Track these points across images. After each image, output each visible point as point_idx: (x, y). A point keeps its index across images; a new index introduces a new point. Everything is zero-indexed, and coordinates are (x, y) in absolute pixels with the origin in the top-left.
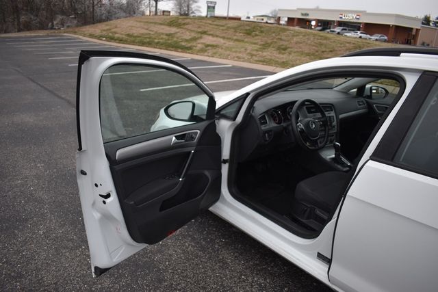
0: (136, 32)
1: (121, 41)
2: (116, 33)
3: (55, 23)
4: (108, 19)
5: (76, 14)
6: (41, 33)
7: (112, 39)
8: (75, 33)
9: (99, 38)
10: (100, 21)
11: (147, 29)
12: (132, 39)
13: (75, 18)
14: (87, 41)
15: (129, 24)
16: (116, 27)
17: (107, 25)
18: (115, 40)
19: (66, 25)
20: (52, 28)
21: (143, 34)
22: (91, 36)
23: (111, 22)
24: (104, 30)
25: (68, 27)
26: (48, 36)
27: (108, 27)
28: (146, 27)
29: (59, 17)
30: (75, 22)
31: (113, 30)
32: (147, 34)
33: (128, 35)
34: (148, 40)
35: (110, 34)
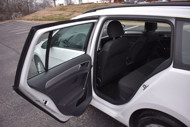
0: (46, 15)
1: (40, 20)
2: (38, 17)
3: (12, 16)
4: (35, 11)
5: (21, 11)
6: (7, 22)
7: (36, 20)
8: (21, 19)
9: (31, 20)
10: (32, 13)
11: (51, 13)
12: (45, 18)
13: (21, 13)
14: (26, 22)
15: (43, 12)
16: (38, 14)
17: (34, 14)
18: (38, 20)
19: (17, 17)
20: (11, 19)
21: (49, 16)
22: (28, 20)
23: (36, 12)
24: (33, 17)
25: (19, 17)
26: (10, 22)
27: (35, 15)
28: (50, 13)
29: (14, 14)
30: (21, 15)
31: (37, 16)
32: (51, 16)
33: (43, 17)
34: (51, 18)
35: (36, 18)
